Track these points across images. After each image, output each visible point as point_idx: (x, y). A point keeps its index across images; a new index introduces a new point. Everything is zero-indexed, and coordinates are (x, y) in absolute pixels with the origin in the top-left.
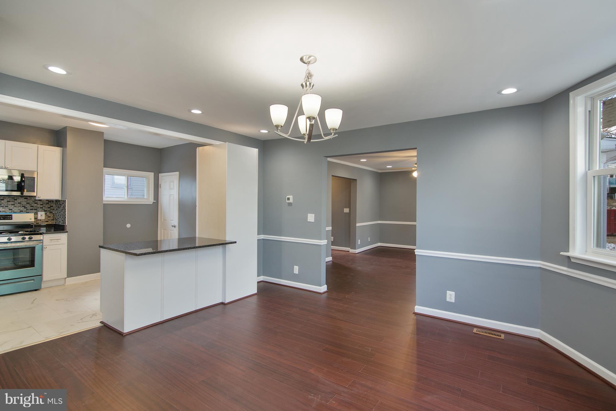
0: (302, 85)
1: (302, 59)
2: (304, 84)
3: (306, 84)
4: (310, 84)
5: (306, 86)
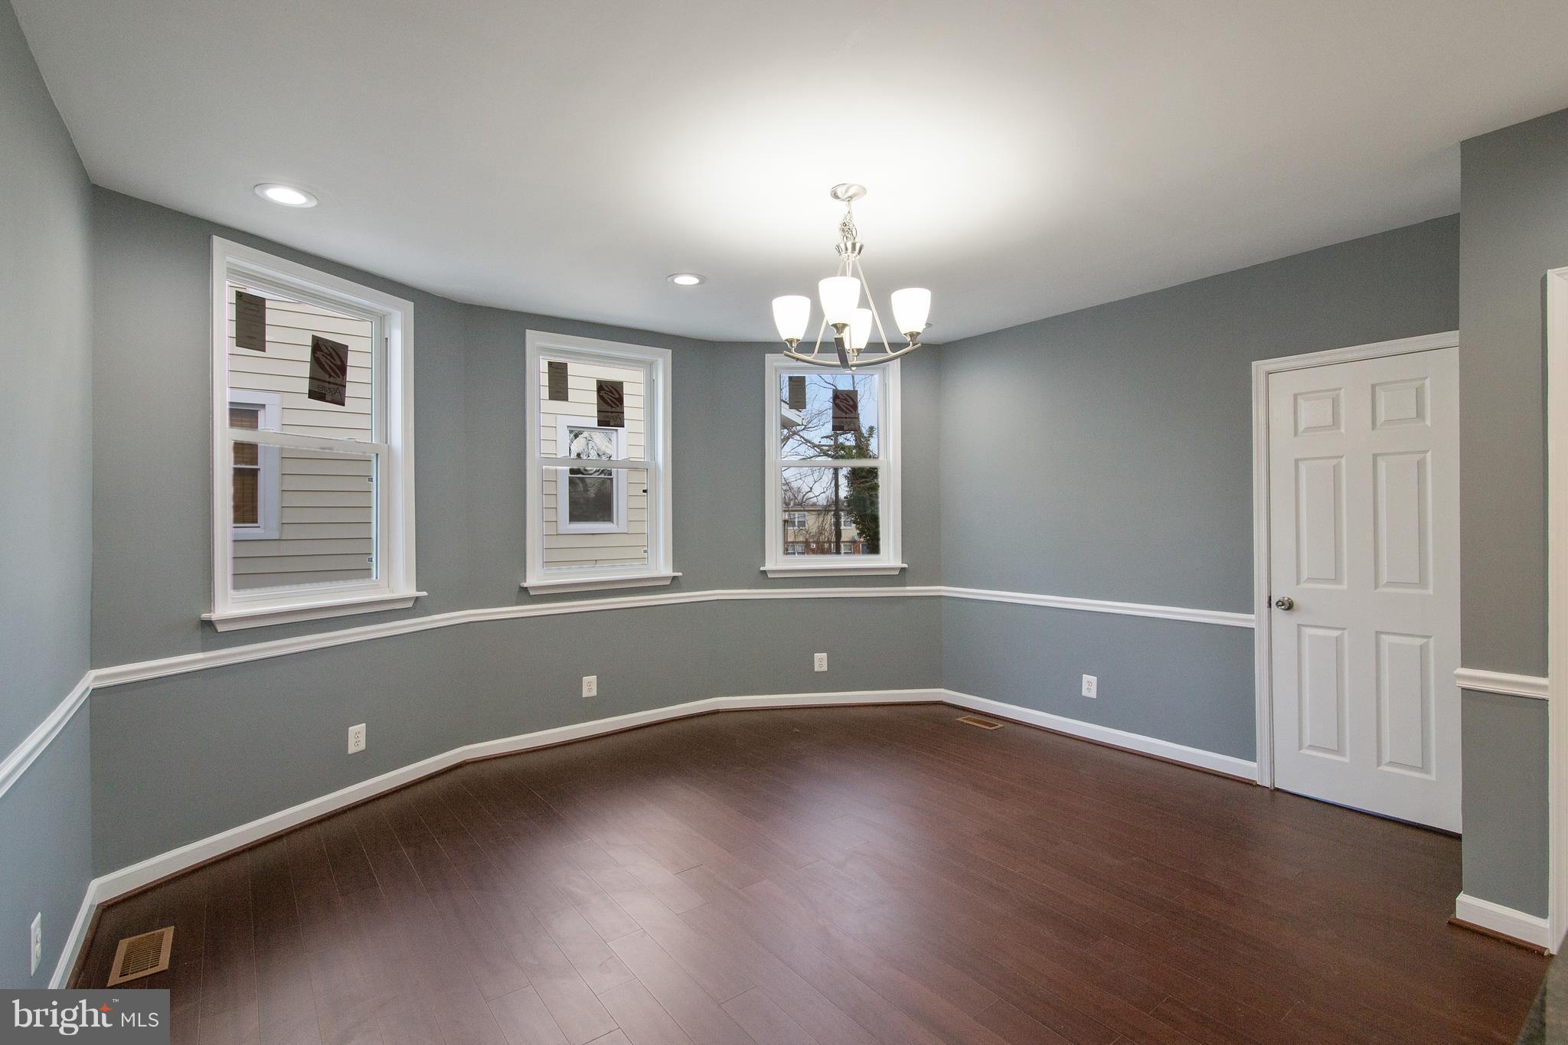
2: (842, 246)
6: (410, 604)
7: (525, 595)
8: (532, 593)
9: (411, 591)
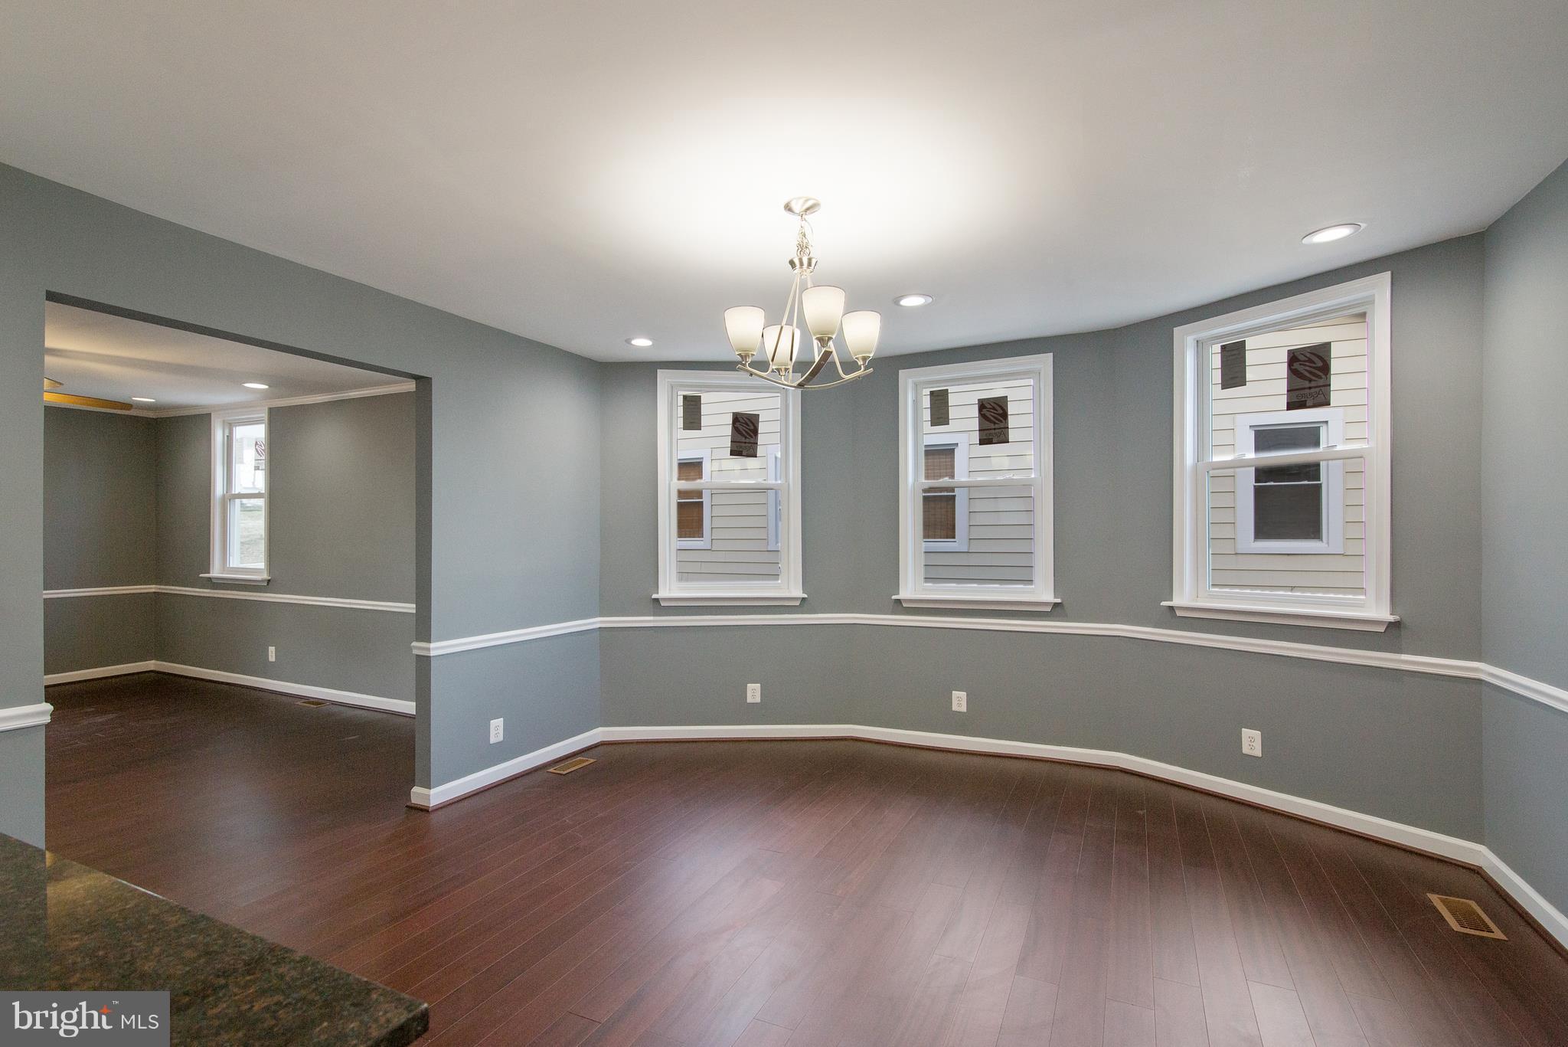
0: (792, 263)
1: (788, 208)
2: (797, 261)
3: (801, 260)
4: (810, 260)
5: (801, 264)
6: (797, 603)
7: (899, 606)
8: (905, 605)
9: (798, 593)
